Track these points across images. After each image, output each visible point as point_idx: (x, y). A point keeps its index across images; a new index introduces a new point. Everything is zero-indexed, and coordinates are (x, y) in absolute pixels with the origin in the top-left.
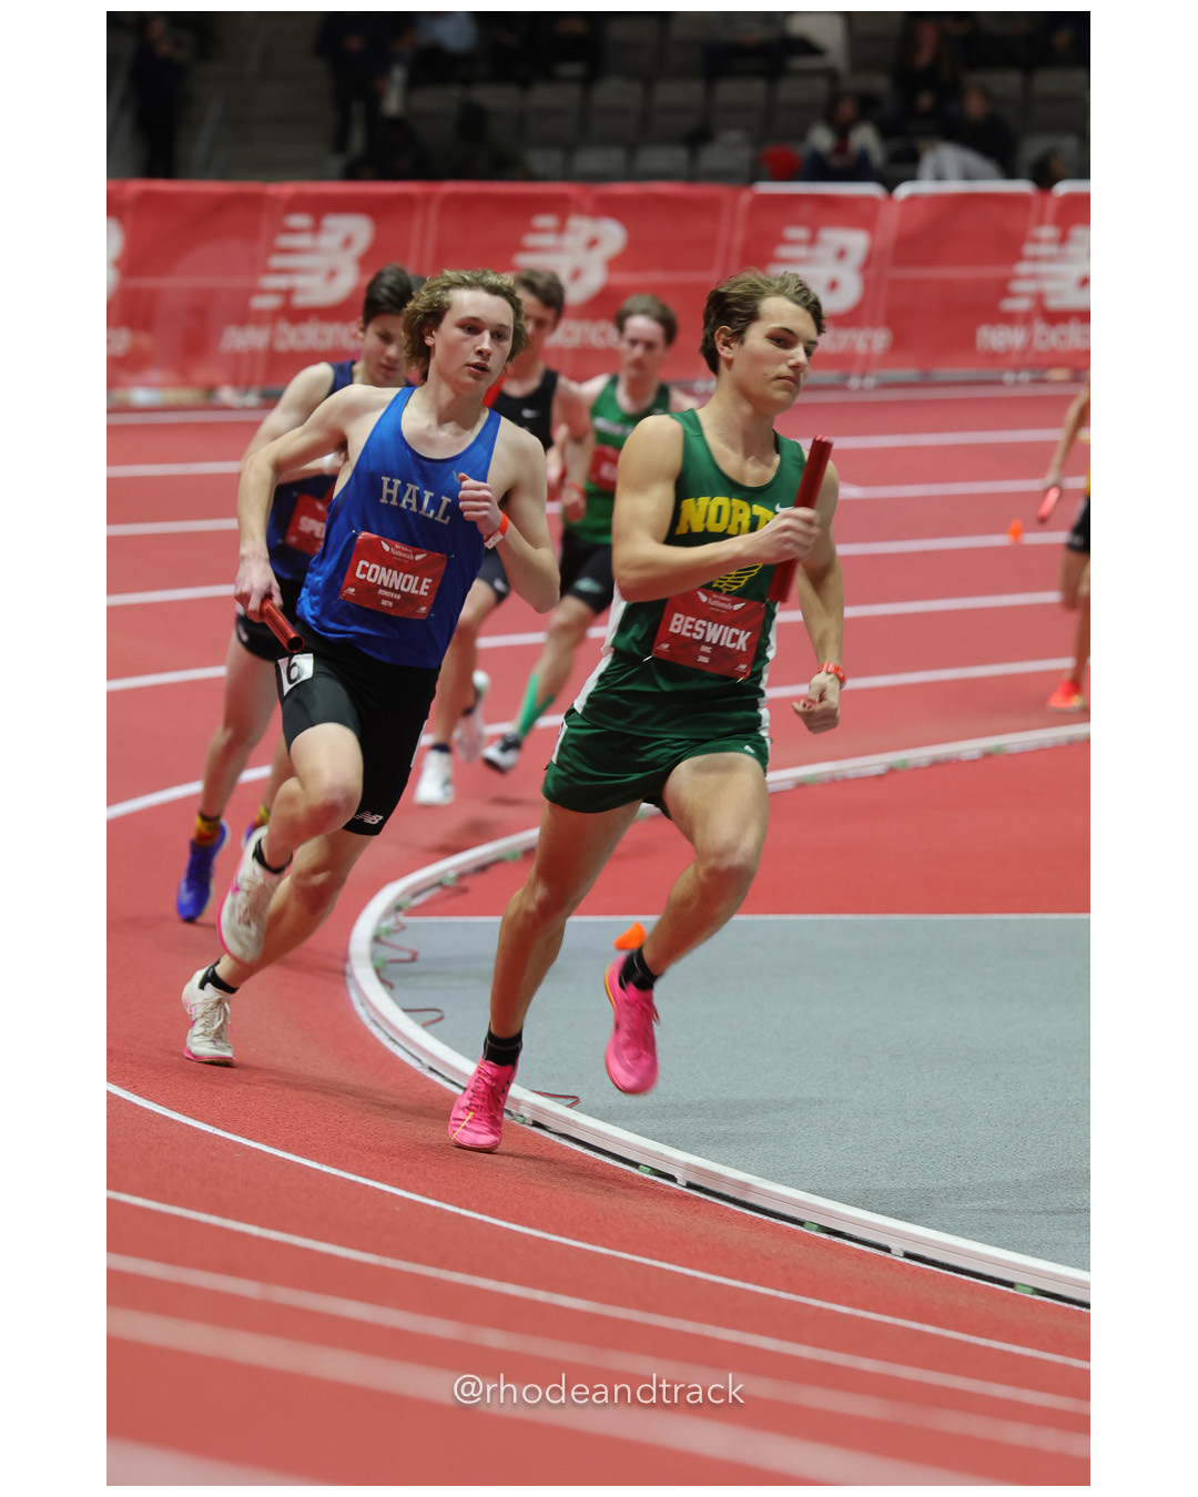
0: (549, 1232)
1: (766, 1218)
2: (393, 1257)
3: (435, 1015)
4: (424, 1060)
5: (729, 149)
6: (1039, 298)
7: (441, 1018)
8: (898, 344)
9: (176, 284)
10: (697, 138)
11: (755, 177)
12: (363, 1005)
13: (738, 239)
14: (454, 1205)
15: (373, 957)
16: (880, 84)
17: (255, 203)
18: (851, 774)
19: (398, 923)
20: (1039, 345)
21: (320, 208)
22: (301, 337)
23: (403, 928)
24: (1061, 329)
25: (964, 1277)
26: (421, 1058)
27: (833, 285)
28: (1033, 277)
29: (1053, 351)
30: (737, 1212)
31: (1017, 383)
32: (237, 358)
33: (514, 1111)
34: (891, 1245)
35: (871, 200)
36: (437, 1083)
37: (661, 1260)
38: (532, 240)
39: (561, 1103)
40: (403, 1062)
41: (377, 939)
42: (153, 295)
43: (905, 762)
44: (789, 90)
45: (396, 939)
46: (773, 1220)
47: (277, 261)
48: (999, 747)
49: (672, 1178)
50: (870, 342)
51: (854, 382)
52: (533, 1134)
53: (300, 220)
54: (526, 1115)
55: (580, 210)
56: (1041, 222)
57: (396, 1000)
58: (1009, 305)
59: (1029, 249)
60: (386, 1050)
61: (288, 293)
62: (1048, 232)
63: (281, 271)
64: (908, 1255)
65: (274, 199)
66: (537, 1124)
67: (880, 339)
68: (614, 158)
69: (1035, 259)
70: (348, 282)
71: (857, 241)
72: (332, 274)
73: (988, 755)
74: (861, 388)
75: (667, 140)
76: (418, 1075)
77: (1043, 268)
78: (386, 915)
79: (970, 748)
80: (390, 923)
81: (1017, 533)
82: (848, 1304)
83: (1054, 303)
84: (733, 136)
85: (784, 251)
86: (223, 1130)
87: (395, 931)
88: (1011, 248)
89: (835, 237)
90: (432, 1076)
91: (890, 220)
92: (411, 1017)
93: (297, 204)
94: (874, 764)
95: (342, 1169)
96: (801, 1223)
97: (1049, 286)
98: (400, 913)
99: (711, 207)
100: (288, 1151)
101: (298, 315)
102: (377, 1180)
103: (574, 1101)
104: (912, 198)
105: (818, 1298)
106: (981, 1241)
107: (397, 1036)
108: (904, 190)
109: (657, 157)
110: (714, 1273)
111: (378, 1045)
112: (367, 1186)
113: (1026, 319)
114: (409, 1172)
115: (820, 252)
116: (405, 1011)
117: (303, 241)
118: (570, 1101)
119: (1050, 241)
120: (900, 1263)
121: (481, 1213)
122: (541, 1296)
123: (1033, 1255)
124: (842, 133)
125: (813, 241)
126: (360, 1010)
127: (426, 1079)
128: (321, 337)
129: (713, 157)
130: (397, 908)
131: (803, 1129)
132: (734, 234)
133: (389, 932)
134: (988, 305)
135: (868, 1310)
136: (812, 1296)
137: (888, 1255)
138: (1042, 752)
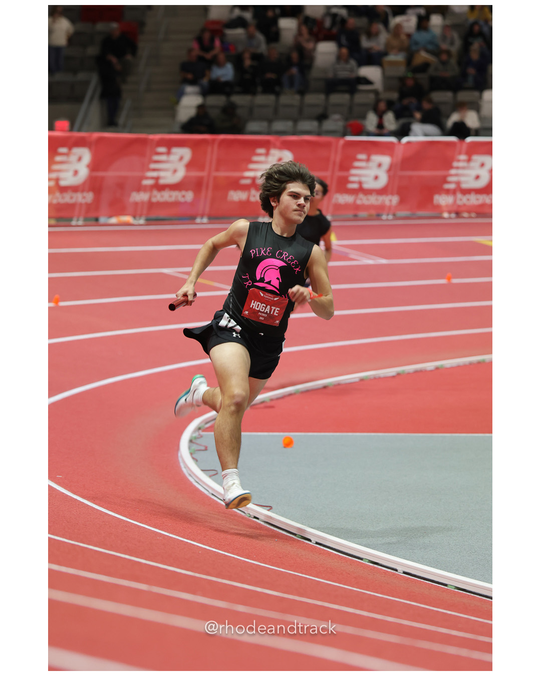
0: (261, 562)
1: (347, 557)
2: (199, 573)
3: (214, 472)
4: (210, 491)
5: (334, 122)
6: (458, 183)
7: (217, 474)
8: (402, 201)
9: (111, 174)
10: (322, 117)
11: (344, 134)
12: (185, 468)
13: (338, 159)
14: (222, 551)
15: (190, 448)
16: (395, 96)
17: (144, 142)
18: (382, 376)
19: (199, 435)
20: (459, 203)
21: (170, 145)
22: (162, 196)
23: (201, 436)
24: (468, 196)
25: (427, 582)
26: (209, 490)
27: (376, 178)
28: (456, 175)
29: (465, 205)
30: (336, 554)
31: (450, 218)
32: (136, 204)
33: (246, 512)
34: (398, 568)
35: (392, 143)
36: (215, 500)
37: (306, 574)
38: (255, 158)
39: (265, 509)
40: (201, 491)
41: (191, 441)
42: (103, 178)
43: (403, 371)
44: (359, 98)
45: (198, 441)
46: (351, 558)
47: (153, 166)
48: (442, 365)
49: (310, 540)
50: (391, 201)
51: (384, 217)
52: (254, 521)
53: (162, 149)
54: (251, 514)
55: (275, 147)
56: (460, 153)
57: (199, 466)
58: (447, 186)
59: (455, 164)
60: (195, 487)
61: (157, 179)
62: (463, 157)
63: (154, 170)
64: (405, 573)
65: (152, 140)
66: (255, 517)
67: (395, 199)
68: (287, 125)
69: (458, 168)
70: (181, 174)
71: (386, 160)
72: (175, 171)
73: (437, 368)
74: (387, 220)
75: (310, 118)
76: (207, 497)
77: (460, 172)
78: (194, 431)
79: (430, 366)
80: (196, 434)
81: (449, 279)
82: (381, 594)
83: (464, 186)
84: (337, 116)
85: (356, 164)
86: (130, 519)
87: (198, 438)
88: (447, 164)
89: (377, 158)
90: (213, 497)
91: (400, 152)
92: (205, 473)
93: (161, 143)
94: (391, 372)
95: (177, 536)
96: (362, 559)
97: (462, 179)
98: (200, 431)
99: (328, 145)
100: (156, 528)
101: (161, 188)
102: (192, 540)
103: (270, 508)
104: (409, 143)
105: (369, 591)
106: (434, 567)
107: (199, 480)
108: (405, 140)
109: (305, 125)
110: (327, 580)
111: (191, 484)
112: (187, 542)
113: (453, 192)
114: (205, 537)
115: (371, 164)
116: (202, 470)
117: (163, 158)
118: (268, 508)
119: (464, 161)
120: (401, 576)
121: (233, 554)
122: (259, 589)
123: (455, 573)
124: (380, 116)
125: (368, 160)
126: (184, 470)
127: (211, 498)
128: (170, 196)
129: (328, 125)
130: (199, 428)
131: (363, 520)
132: (336, 157)
133: (196, 438)
134: (438, 186)
135: (389, 596)
136: (367, 590)
137: (396, 572)
138: (458, 367)
